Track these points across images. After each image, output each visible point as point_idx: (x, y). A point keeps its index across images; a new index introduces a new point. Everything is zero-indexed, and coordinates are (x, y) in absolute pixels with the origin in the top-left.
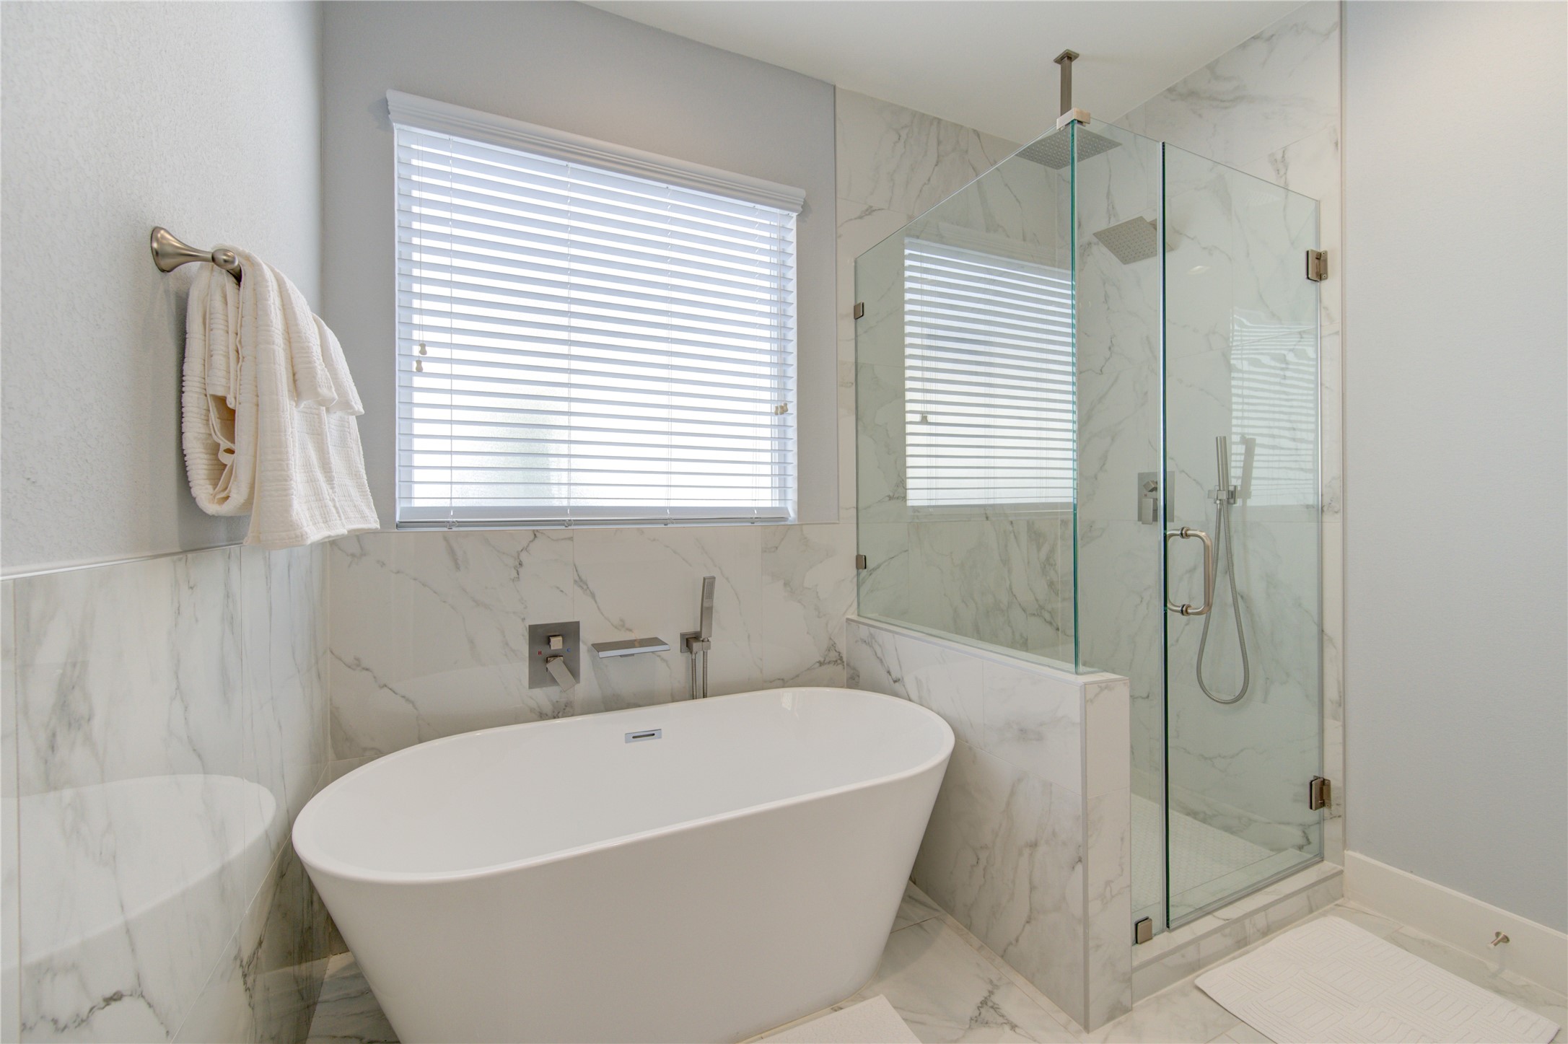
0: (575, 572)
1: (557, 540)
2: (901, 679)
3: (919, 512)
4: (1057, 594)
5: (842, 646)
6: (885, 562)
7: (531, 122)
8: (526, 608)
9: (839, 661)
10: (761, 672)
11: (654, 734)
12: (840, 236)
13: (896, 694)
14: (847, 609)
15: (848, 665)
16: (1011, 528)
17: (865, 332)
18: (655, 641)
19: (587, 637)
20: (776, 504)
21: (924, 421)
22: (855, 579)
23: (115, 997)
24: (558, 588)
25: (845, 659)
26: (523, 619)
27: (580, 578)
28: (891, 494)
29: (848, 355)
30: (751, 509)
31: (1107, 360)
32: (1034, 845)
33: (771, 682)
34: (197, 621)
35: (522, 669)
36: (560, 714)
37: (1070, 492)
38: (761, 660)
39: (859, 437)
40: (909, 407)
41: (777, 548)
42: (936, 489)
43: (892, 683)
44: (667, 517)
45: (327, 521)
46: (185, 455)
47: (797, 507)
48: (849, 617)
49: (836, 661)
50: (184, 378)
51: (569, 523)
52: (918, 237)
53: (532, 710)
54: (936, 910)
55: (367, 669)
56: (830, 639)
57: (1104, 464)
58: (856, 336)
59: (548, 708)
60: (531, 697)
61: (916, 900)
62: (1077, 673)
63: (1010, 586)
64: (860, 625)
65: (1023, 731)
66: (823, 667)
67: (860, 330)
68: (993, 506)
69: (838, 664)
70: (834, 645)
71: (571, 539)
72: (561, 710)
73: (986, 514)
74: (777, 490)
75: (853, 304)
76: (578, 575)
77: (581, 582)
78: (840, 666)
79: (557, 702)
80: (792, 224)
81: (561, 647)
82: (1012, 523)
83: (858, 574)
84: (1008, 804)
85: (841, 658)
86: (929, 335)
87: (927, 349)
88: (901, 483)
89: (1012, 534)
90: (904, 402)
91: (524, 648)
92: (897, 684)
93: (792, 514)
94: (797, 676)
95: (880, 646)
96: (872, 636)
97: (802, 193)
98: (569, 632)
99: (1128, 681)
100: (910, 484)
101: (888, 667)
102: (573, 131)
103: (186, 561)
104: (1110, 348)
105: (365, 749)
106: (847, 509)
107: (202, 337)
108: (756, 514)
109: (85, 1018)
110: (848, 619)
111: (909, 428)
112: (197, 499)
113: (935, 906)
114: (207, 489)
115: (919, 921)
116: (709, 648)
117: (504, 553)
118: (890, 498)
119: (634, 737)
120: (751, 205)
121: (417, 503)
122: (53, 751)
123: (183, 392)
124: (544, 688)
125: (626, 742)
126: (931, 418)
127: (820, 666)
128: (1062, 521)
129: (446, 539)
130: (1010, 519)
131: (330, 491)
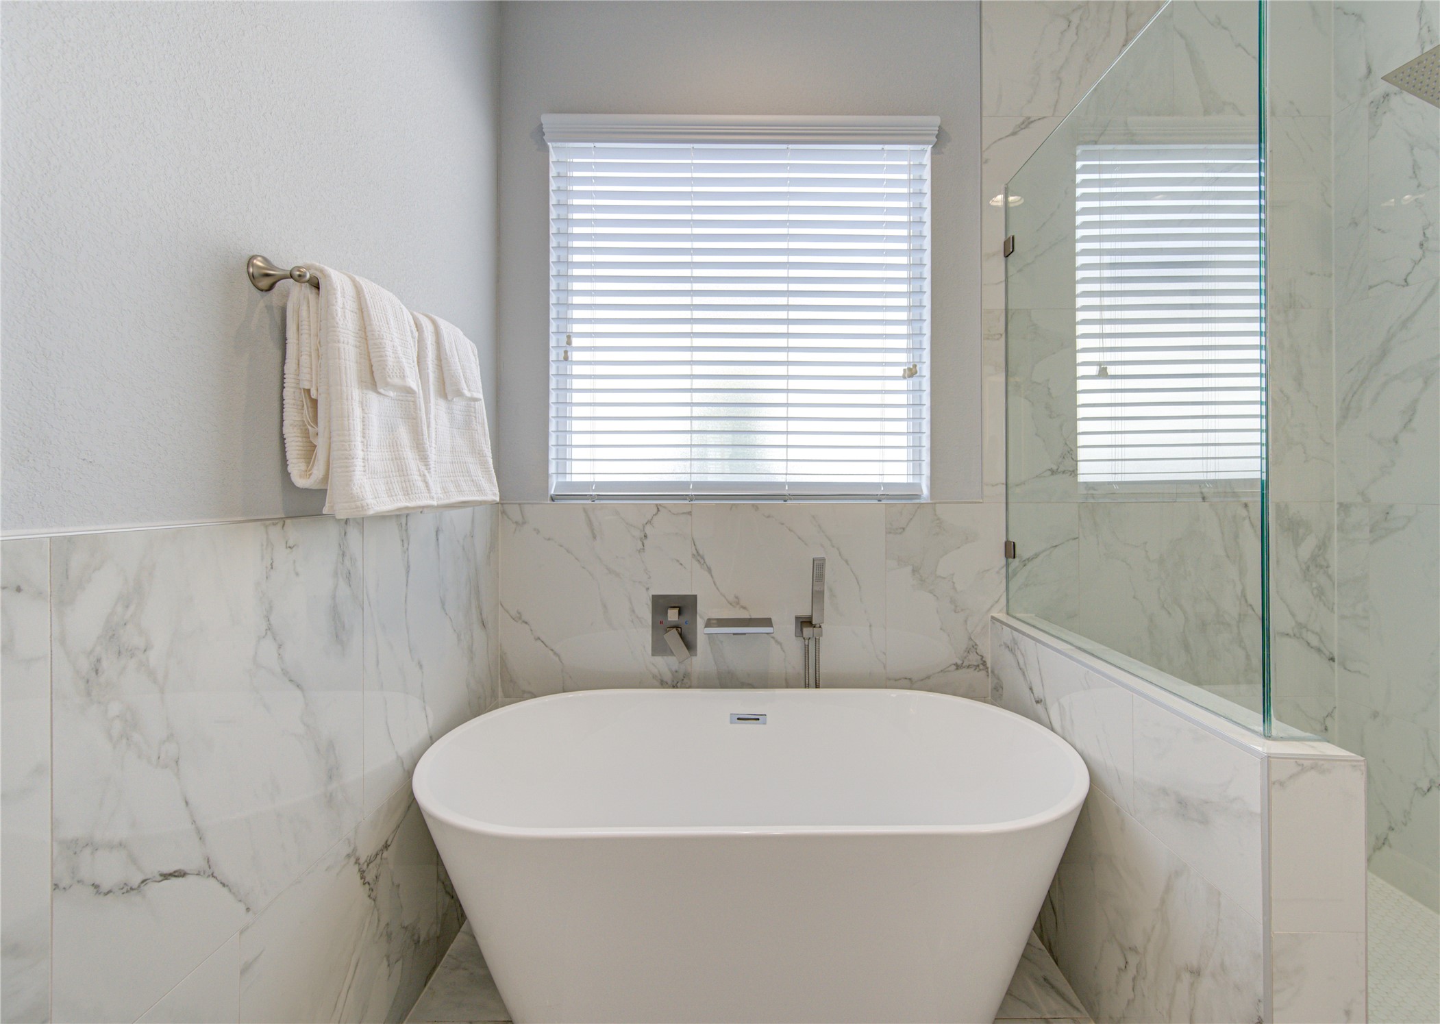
0: (694, 547)
1: (678, 514)
2: (1043, 700)
3: (1095, 490)
4: (1332, 610)
5: (987, 648)
6: (1044, 551)
7: (659, 113)
8: (650, 578)
9: (981, 667)
10: (885, 667)
11: (758, 719)
12: (986, 161)
13: (1039, 720)
14: (992, 606)
15: (992, 672)
16: (1244, 513)
17: (1020, 271)
18: (767, 622)
19: (705, 610)
20: (911, 480)
21: (1103, 374)
22: (1004, 570)
23: (176, 874)
24: (678, 561)
25: (989, 665)
26: (648, 589)
27: (698, 552)
28: (1055, 468)
29: (995, 300)
30: (877, 485)
31: (1416, 263)
32: (1196, 973)
33: (896, 680)
34: (297, 574)
35: (644, 635)
36: (679, 685)
37: (1256, 464)
38: (885, 654)
39: (1009, 399)
40: (1081, 357)
41: (904, 529)
42: (1122, 460)
43: (1035, 703)
44: (785, 493)
45: (408, 494)
46: (285, 439)
47: (929, 483)
48: (996, 615)
49: (978, 666)
50: (285, 376)
51: (691, 498)
52: (1096, 143)
53: (654, 677)
54: (1078, 1009)
55: (526, 623)
56: (970, 639)
57: (1410, 420)
58: (1007, 277)
59: (668, 677)
60: (653, 664)
61: (1053, 987)
62: (1267, 736)
63: (1243, 591)
64: (1004, 627)
65: (1182, 803)
66: (960, 671)
67: (1012, 270)
68: (1214, 482)
69: (980, 670)
70: (975, 646)
71: (690, 513)
72: (679, 681)
73: (1202, 493)
74: (911, 464)
75: (1003, 239)
76: (696, 549)
77: (698, 557)
78: (983, 673)
79: (676, 671)
80: (927, 160)
81: (677, 619)
82: (1246, 505)
83: (1007, 565)
84: (1163, 902)
85: (984, 663)
86: (1111, 264)
87: (1107, 283)
88: (1069, 454)
89: (1247, 521)
90: (1075, 352)
91: (647, 614)
92: (1039, 705)
93: (925, 491)
94: (928, 677)
95: (1022, 654)
96: (1015, 642)
97: (936, 120)
98: (685, 605)
99: (1363, 763)
100: (1082, 454)
101: (1031, 683)
102: (696, 113)
103: (284, 525)
104: (1422, 245)
105: (524, 692)
106: (993, 486)
107: (297, 342)
108: (882, 491)
109: (135, 886)
110: (993, 618)
111: (1081, 385)
112: (291, 475)
113: (1077, 1003)
114: (299, 466)
115: (1048, 1016)
116: (821, 635)
117: (632, 525)
118: (1053, 472)
119: (738, 719)
120: (879, 147)
121: (576, 478)
122: (97, 673)
123: (284, 388)
124: (665, 657)
125: (731, 723)
126: (1112, 370)
127: (957, 669)
128: (1341, 504)
129: (585, 511)
130: (1244, 500)
131: (423, 468)
